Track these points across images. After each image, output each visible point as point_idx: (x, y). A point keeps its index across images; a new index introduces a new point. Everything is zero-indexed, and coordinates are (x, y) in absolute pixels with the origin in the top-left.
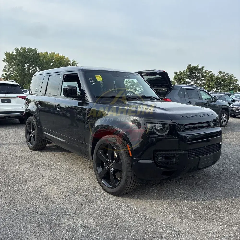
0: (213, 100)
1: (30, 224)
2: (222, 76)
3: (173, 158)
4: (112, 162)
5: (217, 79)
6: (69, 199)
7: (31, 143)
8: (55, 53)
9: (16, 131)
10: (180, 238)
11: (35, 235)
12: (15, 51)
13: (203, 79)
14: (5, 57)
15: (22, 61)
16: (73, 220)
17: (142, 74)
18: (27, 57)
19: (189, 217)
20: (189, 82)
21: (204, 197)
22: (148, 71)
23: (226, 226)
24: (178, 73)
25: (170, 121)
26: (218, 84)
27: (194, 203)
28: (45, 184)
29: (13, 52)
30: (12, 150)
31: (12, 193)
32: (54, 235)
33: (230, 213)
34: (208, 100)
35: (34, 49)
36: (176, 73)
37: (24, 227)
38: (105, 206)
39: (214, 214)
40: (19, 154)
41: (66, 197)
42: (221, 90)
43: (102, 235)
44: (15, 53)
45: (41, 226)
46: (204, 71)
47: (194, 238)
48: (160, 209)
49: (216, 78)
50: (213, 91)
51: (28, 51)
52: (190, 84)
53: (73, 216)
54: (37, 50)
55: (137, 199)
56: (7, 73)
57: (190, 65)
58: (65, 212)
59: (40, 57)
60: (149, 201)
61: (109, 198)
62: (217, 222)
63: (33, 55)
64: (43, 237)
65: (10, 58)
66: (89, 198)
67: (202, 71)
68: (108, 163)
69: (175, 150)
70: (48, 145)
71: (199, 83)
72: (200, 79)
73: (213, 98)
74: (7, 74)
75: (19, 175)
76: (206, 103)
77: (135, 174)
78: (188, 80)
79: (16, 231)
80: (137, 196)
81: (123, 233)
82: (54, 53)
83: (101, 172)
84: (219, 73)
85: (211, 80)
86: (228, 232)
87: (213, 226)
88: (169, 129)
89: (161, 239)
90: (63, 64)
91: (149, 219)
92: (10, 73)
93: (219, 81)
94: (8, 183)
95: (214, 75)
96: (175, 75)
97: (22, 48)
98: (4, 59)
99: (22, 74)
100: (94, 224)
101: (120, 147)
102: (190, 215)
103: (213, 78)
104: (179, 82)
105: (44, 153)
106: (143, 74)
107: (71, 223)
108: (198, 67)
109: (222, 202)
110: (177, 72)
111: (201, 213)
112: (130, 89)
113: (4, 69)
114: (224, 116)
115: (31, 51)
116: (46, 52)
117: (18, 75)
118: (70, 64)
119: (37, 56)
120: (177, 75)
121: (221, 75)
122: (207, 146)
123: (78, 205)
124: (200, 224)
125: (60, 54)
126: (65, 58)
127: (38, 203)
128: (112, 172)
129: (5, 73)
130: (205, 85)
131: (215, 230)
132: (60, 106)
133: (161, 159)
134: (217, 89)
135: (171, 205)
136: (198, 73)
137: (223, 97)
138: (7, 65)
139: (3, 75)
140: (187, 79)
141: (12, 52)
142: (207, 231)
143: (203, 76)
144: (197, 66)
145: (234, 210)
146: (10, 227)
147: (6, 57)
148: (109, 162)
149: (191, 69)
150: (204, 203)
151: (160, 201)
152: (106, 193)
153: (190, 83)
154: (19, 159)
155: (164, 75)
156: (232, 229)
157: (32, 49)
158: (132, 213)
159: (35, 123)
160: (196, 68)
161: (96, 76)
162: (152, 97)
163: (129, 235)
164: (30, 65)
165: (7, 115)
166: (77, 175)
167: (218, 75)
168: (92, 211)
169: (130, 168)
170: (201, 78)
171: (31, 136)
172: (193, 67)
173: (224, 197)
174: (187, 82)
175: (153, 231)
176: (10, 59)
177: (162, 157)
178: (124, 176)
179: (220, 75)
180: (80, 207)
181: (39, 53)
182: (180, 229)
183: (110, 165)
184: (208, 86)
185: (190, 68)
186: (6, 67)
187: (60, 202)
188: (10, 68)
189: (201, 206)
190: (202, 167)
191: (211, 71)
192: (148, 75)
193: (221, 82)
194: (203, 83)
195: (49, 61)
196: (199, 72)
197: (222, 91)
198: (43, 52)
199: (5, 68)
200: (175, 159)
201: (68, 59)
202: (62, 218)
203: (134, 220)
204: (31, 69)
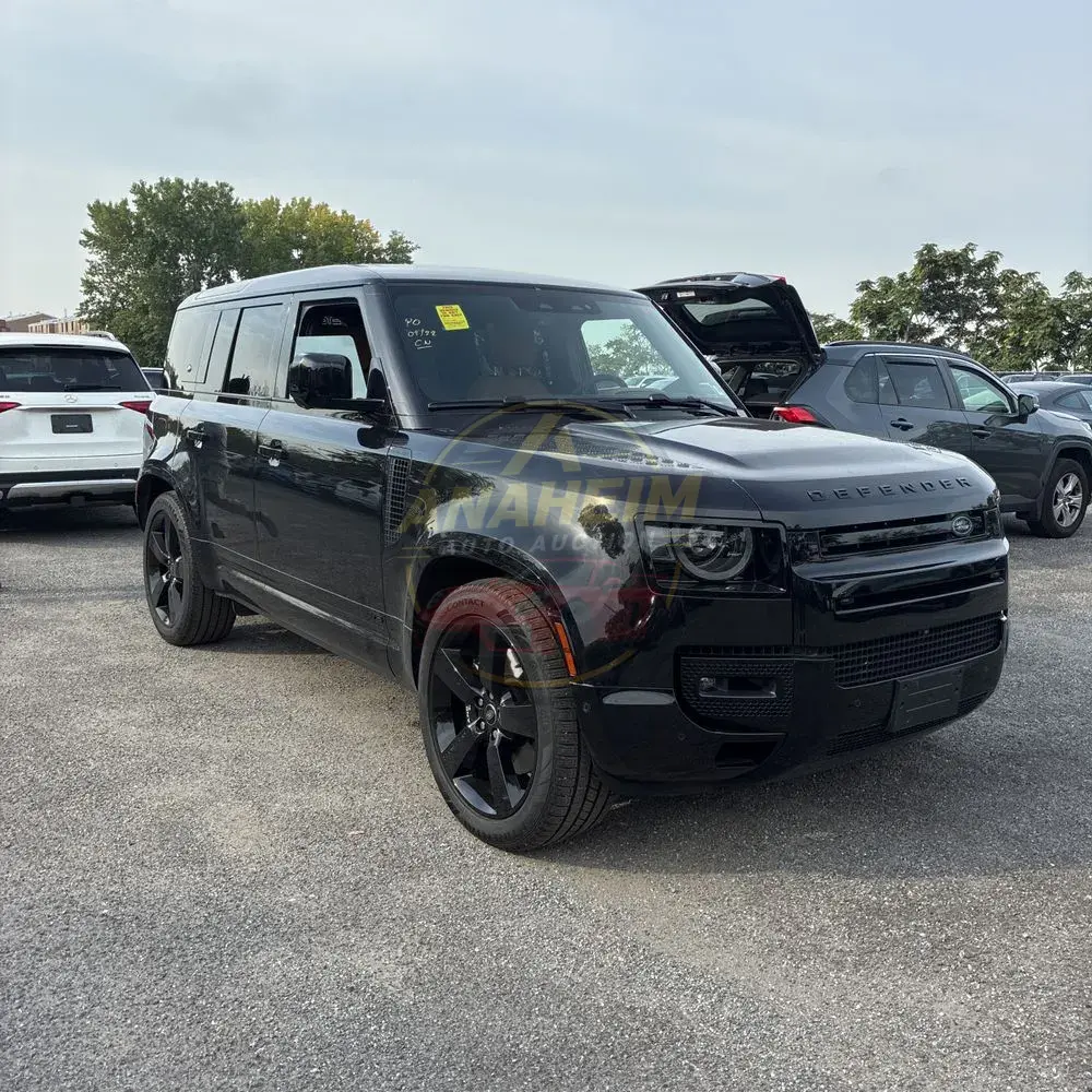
0: (1014, 411)
1: (114, 976)
2: (1086, 295)
3: (766, 682)
4: (497, 701)
5: (1057, 309)
6: (303, 862)
7: (167, 610)
8: (309, 200)
9: (113, 557)
10: (775, 1046)
11: (129, 1021)
12: (135, 197)
13: (994, 311)
14: (89, 225)
15: (166, 243)
16: (307, 957)
17: (679, 295)
18: (187, 224)
19: (833, 953)
20: (926, 326)
21: (917, 862)
22: (707, 278)
23: (997, 996)
24: (875, 287)
25: (756, 514)
26: (1065, 333)
27: (863, 889)
28: (208, 794)
29: (125, 202)
30: (85, 644)
31: (56, 834)
32: (213, 1023)
33: (1025, 935)
34: (990, 410)
35: (216, 186)
36: (866, 286)
37: (85, 985)
38: (457, 898)
39: (947, 940)
40: (113, 660)
41: (292, 855)
42: (1076, 363)
43: (424, 1029)
44: (133, 208)
45: (163, 982)
46: (997, 273)
47: (839, 1047)
48: (706, 913)
49: (1052, 306)
50: (1040, 370)
51: (189, 197)
52: (929, 339)
53: (310, 940)
54: (231, 190)
55: (610, 865)
56: (99, 296)
57: (930, 248)
58: (276, 922)
59: (243, 222)
60: (660, 878)
61: (484, 861)
62: (955, 978)
63: (216, 211)
64: (163, 1030)
65: (111, 227)
66: (394, 860)
67: (990, 273)
68: (481, 704)
69: (778, 649)
70: (240, 621)
71: (972, 333)
72: (978, 313)
73: (1016, 402)
74: (99, 302)
75: (98, 753)
76: (982, 428)
77: (593, 754)
78: (920, 317)
79: (49, 1002)
80: (607, 855)
81: (519, 1020)
82: (306, 205)
83: (450, 746)
84: (1071, 283)
85: (1032, 315)
86: (999, 1022)
87: (935, 995)
88: (748, 553)
89: (688, 1048)
90: (347, 250)
91: (646, 958)
92: (115, 297)
93: (1068, 318)
94: (46, 789)
95: (1043, 293)
96: (861, 294)
97: (164, 184)
98: (86, 233)
99: (165, 300)
100: (395, 979)
101: (528, 634)
102: (837, 941)
103: (1042, 308)
104: (879, 326)
105: (223, 655)
106: (684, 295)
107: (295, 971)
108: (971, 257)
109: (997, 885)
110: (869, 282)
111: (891, 934)
112: (651, 361)
113: (87, 281)
114: (1070, 488)
115: (203, 193)
116: (272, 198)
117: (147, 306)
118: (379, 251)
119: (233, 219)
120: (870, 297)
121: (1077, 292)
122: (931, 630)
123: (339, 893)
124: (875, 986)
125: (336, 209)
126: (354, 227)
127: (162, 881)
128: (496, 743)
129: (93, 298)
130: (1001, 341)
131: (942, 1014)
132: (280, 447)
133: (711, 690)
134: (1060, 359)
135: (755, 899)
136: (971, 283)
137: (1073, 398)
138: (100, 262)
139: (84, 307)
140: (917, 312)
141: (119, 201)
142: (901, 1015)
143: (993, 300)
144: (965, 250)
145: (1046, 923)
146: (26, 984)
147: (93, 222)
148: (486, 698)
149: (935, 266)
150: (911, 888)
151: (713, 878)
152: (470, 840)
153: (930, 331)
154: (108, 683)
155: (780, 295)
156: (1021, 1010)
157: (210, 186)
158: (576, 930)
159: (182, 525)
160: (957, 262)
161: (439, 308)
162: (699, 401)
163: (544, 1028)
164: (202, 259)
165: (80, 488)
166: (355, 757)
167: (1064, 289)
168: (398, 921)
169: (572, 726)
170: (984, 305)
171: (169, 583)
172: (948, 255)
173: (1008, 863)
174: (915, 325)
175: (655, 1014)
176: (114, 233)
177: (719, 679)
178: (544, 763)
179: (1073, 294)
180: (344, 901)
181: (240, 206)
182: (782, 1003)
183: (489, 715)
184: (1017, 343)
185: (930, 262)
186: (94, 270)
187: (262, 878)
188: (114, 273)
189: (896, 905)
190: (908, 723)
191: (1033, 274)
192: (704, 300)
193: (1076, 326)
194: (991, 332)
195: (287, 240)
196: (975, 281)
197: (1081, 367)
198: (259, 199)
199: (93, 275)
200: (775, 688)
201: (370, 230)
202: (259, 951)
203: (578, 963)
204: (204, 279)
